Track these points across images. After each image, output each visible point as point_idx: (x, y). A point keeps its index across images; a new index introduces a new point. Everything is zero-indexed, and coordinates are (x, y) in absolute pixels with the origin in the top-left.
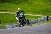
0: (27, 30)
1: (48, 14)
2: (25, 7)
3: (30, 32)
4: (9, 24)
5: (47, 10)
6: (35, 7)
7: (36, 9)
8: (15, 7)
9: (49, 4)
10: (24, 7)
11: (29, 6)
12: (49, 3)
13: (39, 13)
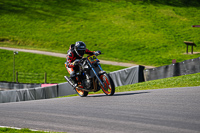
0: (81, 113)
1: (140, 57)
2: (63, 33)
3: (94, 119)
4: (11, 85)
5: (135, 45)
6: (96, 33)
7: (100, 41)
8: (29, 30)
9: (142, 27)
10: (61, 31)
11: (78, 29)
12: (142, 23)
13: (110, 54)
